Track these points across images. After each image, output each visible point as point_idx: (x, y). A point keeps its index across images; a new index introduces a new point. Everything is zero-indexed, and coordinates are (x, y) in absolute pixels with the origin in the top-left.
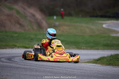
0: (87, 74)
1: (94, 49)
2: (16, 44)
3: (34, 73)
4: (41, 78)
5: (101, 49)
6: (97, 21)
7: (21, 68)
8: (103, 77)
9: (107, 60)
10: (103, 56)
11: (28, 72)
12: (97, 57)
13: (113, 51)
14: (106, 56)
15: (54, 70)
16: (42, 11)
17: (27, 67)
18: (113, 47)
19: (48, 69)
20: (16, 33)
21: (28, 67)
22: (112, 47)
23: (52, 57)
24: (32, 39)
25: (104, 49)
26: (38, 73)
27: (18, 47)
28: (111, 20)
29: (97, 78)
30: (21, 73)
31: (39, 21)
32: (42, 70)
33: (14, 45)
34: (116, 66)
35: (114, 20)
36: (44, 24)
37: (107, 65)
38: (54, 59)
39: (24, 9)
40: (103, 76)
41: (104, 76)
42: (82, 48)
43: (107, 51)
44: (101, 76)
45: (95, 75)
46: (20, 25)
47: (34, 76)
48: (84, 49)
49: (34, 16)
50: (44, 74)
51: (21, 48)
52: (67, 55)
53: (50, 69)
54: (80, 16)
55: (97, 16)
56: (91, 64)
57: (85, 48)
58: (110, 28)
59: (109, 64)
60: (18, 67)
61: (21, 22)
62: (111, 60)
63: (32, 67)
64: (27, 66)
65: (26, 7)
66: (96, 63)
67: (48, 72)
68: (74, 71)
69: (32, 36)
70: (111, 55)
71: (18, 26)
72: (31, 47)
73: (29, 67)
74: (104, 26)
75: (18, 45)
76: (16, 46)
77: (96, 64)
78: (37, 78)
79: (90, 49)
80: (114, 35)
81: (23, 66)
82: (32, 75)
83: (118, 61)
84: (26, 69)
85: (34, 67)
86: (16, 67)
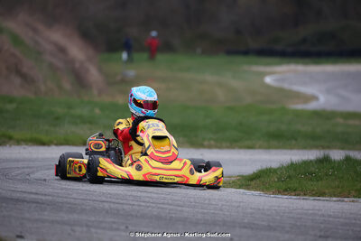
0: (220, 219)
1: (241, 147)
2: (11, 132)
3: (65, 217)
4: (85, 229)
5: (260, 147)
6: (246, 67)
7: (25, 201)
8: (270, 228)
9: (279, 179)
10: (269, 166)
11: (46, 213)
12: (249, 170)
13: (295, 151)
14: (275, 165)
15: (125, 207)
16: (86, 36)
17: (43, 198)
18: (296, 140)
19: (107, 205)
20: (11, 101)
21: (47, 197)
22: (294, 142)
23: (139, 168)
24: (57, 118)
25: (269, 147)
26: (75, 216)
27: (18, 142)
28: (289, 63)
29: (252, 229)
30: (27, 215)
31: (77, 65)
32: (88, 208)
33: (4, 136)
34: (305, 195)
35: (297, 63)
36: (94, 74)
37: (279, 193)
38: (144, 175)
39: (35, 30)
40: (269, 226)
41: (271, 224)
42: (206, 143)
43: (278, 151)
44: (264, 223)
45: (246, 221)
46: (24, 77)
47: (64, 223)
48: (210, 147)
49: (62, 50)
50: (93, 219)
51: (27, 145)
52: (185, 164)
53: (112, 206)
54: (199, 50)
55: (246, 53)
56: (233, 190)
57: (212, 142)
58: (286, 86)
59: (286, 190)
60: (18, 200)
61: (25, 70)
62: (289, 177)
63: (60, 200)
64: (45, 195)
65: (41, 27)
66: (247, 187)
67: (107, 212)
68: (182, 211)
69: (59, 110)
70: (292, 164)
71: (17, 81)
72: (55, 142)
73: (51, 198)
74: (268, 80)
75: (16, 134)
76: (10, 138)
77: (248, 189)
78: (73, 230)
79: (228, 148)
80: (299, 107)
81: (33, 196)
82: (58, 222)
83: (311, 180)
84: (43, 203)
85: (65, 200)
86: (12, 199)
